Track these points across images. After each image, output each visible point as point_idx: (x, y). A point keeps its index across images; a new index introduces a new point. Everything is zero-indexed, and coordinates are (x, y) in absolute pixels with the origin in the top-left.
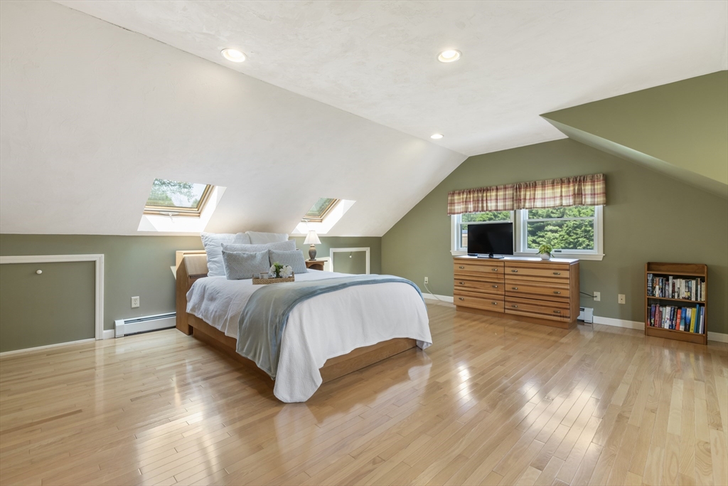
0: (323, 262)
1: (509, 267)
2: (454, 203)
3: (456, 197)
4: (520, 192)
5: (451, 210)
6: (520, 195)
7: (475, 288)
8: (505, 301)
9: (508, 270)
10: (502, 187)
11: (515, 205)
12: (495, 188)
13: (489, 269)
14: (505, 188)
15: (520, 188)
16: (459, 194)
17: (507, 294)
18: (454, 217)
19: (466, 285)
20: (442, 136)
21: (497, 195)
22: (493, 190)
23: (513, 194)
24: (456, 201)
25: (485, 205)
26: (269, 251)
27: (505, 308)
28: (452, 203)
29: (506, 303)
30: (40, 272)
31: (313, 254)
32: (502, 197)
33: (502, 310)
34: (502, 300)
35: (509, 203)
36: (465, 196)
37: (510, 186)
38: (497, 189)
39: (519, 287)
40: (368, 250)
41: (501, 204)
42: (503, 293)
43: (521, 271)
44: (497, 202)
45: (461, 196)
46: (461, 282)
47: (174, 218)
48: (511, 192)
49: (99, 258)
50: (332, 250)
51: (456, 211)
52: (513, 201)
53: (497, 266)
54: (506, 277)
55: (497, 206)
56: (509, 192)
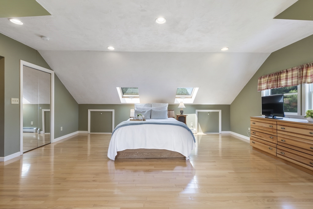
0: (186, 116)
1: (280, 125)
2: (261, 84)
3: (262, 80)
4: (303, 71)
5: (260, 88)
6: (303, 74)
7: (261, 137)
8: (277, 148)
9: (279, 127)
10: (290, 69)
11: (299, 81)
12: (285, 71)
13: (268, 126)
14: (293, 70)
15: (302, 69)
16: (264, 77)
17: (279, 143)
18: (263, 92)
19: (256, 134)
20: (228, 49)
21: (287, 76)
22: (284, 72)
23: (298, 73)
24: (262, 82)
25: (279, 83)
26: (151, 110)
27: (277, 153)
28: (260, 84)
29: (278, 150)
30: (101, 114)
31: (182, 112)
32: (290, 77)
33: (275, 154)
34: (275, 147)
35: (295, 80)
36: (267, 78)
37: (296, 68)
38: (287, 72)
39: (286, 140)
40: (220, 111)
41: (289, 82)
42: (276, 143)
43: (288, 129)
44: (287, 80)
45: (265, 79)
46: (254, 132)
47: (133, 99)
48: (297, 72)
49: (113, 111)
50: (197, 111)
51: (263, 89)
52: (298, 78)
53: (273, 124)
54: (278, 132)
55: (287, 83)
56: (295, 73)
